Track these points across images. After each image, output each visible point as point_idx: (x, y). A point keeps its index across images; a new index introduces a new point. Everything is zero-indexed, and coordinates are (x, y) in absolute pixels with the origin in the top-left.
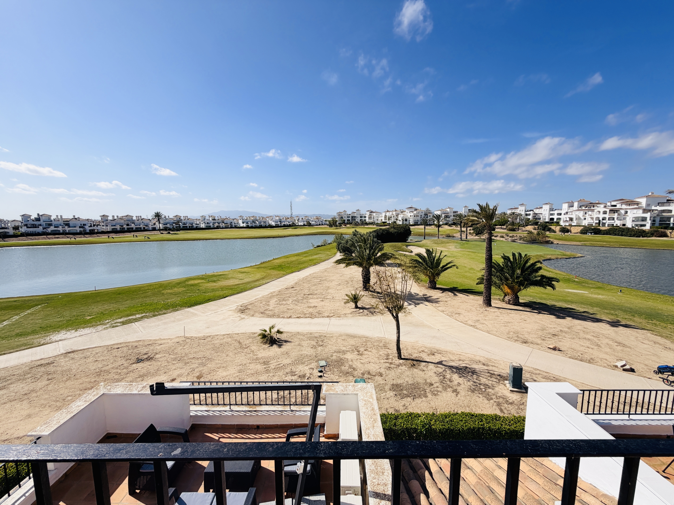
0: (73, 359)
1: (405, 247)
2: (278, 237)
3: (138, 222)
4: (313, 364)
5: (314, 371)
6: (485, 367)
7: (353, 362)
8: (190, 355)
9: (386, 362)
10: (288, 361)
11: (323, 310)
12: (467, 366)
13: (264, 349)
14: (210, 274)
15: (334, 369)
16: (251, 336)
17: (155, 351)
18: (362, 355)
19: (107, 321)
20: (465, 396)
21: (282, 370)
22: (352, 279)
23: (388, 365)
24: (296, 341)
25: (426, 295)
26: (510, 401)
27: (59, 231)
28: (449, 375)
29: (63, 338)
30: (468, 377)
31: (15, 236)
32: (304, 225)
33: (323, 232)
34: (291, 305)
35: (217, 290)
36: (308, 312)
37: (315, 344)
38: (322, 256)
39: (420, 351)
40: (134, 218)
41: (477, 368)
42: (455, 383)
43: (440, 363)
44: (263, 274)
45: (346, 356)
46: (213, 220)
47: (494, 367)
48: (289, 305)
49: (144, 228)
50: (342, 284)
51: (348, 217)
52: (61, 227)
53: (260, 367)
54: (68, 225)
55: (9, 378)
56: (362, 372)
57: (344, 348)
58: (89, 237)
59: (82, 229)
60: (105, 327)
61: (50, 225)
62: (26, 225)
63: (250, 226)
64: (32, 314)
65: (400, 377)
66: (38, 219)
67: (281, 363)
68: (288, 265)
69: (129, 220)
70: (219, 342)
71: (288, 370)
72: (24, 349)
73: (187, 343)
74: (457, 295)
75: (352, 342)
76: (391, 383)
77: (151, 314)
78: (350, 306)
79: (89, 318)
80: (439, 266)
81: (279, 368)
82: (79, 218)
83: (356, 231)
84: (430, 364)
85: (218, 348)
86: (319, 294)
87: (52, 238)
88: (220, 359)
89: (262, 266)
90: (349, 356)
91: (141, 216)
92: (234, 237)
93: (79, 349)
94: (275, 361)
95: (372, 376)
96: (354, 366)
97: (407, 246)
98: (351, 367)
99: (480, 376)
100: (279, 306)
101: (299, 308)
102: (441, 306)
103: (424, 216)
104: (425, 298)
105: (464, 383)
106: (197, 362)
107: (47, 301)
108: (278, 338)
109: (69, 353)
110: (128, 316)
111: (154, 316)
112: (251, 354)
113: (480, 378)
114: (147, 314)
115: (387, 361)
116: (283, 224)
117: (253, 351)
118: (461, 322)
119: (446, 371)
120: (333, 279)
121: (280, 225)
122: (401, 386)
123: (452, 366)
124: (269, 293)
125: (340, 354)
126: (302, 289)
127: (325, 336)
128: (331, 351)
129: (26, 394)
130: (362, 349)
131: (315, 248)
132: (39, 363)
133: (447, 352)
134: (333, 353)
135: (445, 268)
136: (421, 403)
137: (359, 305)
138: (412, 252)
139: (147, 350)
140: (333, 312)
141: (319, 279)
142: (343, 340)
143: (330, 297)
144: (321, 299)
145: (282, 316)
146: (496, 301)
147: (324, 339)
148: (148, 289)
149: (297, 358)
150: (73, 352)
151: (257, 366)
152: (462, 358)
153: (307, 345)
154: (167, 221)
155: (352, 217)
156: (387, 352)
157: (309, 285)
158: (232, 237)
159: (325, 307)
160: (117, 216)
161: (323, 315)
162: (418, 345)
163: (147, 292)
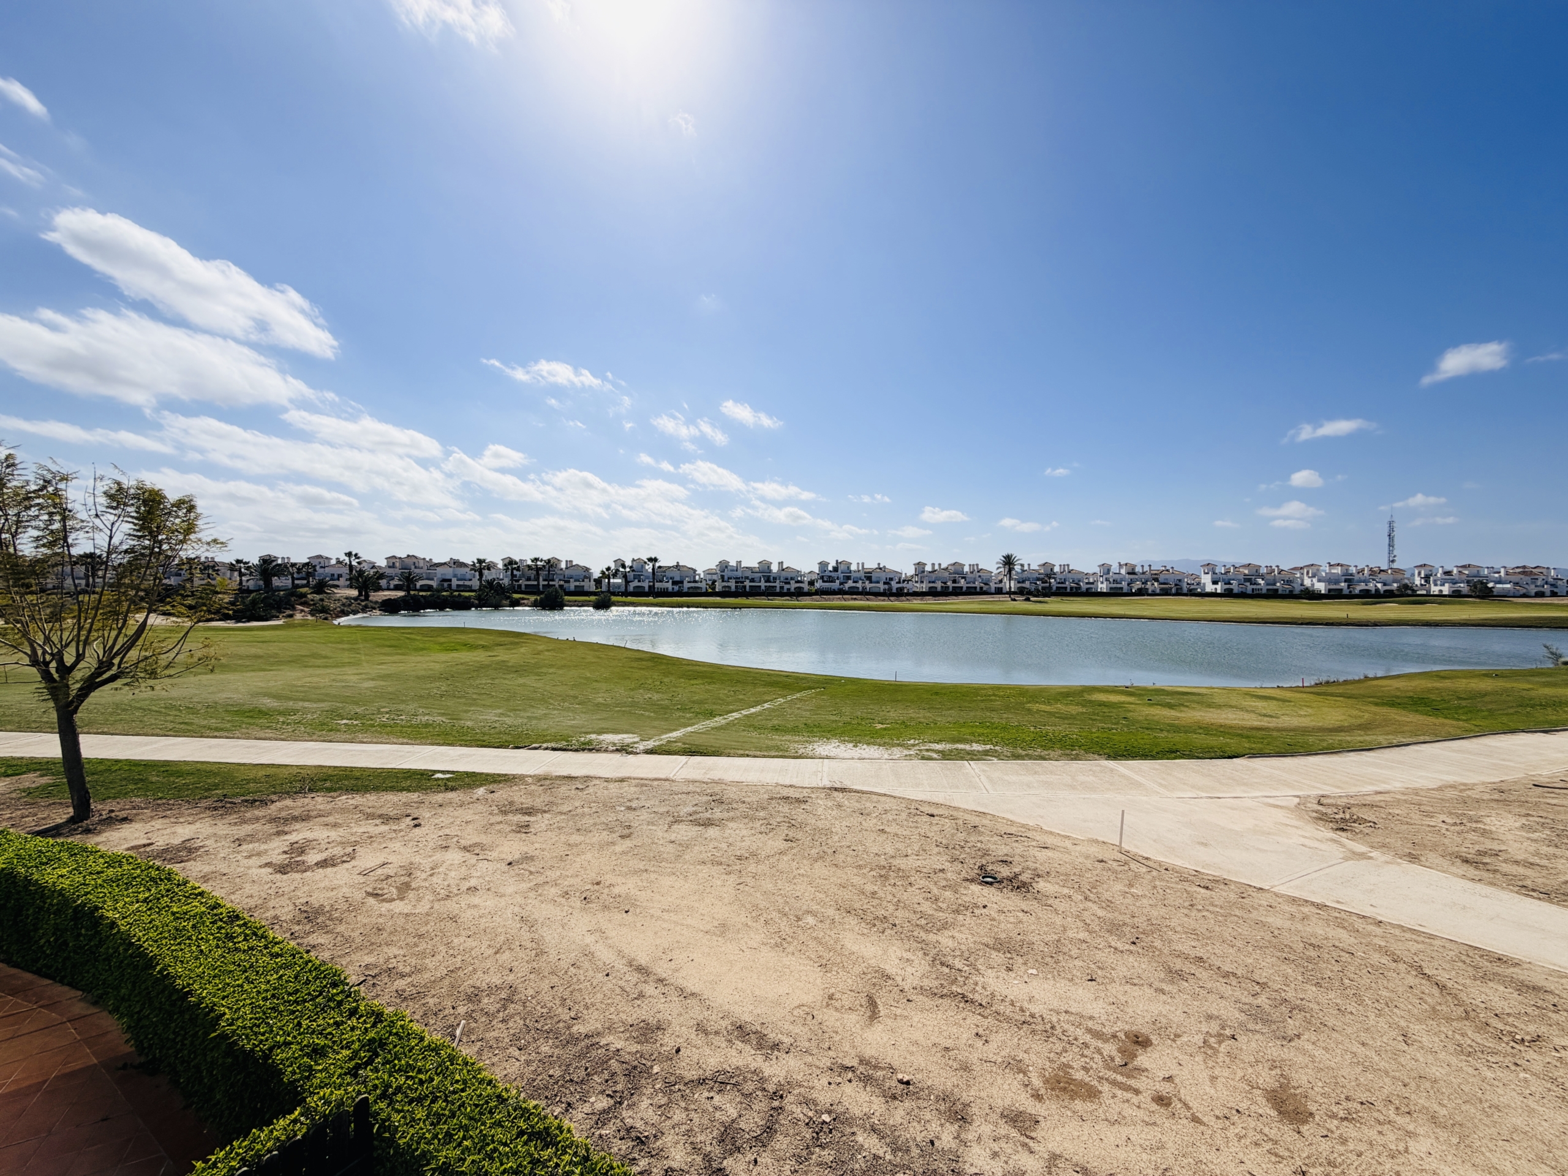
0: (839, 806)
2: (1345, 625)
3: (971, 575)
14: (1151, 687)
17: (1031, 865)
19: (912, 742)
27: (858, 588)
29: (832, 754)
31: (809, 594)
40: (966, 569)
49: (981, 588)
52: (860, 582)
54: (869, 579)
55: (734, 806)
58: (895, 600)
59: (886, 587)
60: (906, 752)
61: (849, 578)
62: (822, 578)
63: (1235, 591)
64: (800, 700)
66: (836, 569)
69: (957, 570)
70: (1291, 926)
72: (773, 757)
73: (1139, 876)
77: (1007, 751)
79: (880, 726)
85: (1312, 962)
87: (849, 600)
88: (1368, 1041)
89: (1334, 690)
91: (977, 565)
92: (1190, 615)
93: (854, 787)
106: (1226, 991)
107: (825, 685)
109: (836, 789)
110: (955, 741)
111: (1016, 757)
114: (997, 748)
116: (1359, 588)
121: (1346, 592)
132: (785, 792)
139: (1006, 850)
148: (994, 695)
150: (843, 790)
154: (1025, 575)
158: (1184, 616)
160: (940, 565)
163: (991, 701)
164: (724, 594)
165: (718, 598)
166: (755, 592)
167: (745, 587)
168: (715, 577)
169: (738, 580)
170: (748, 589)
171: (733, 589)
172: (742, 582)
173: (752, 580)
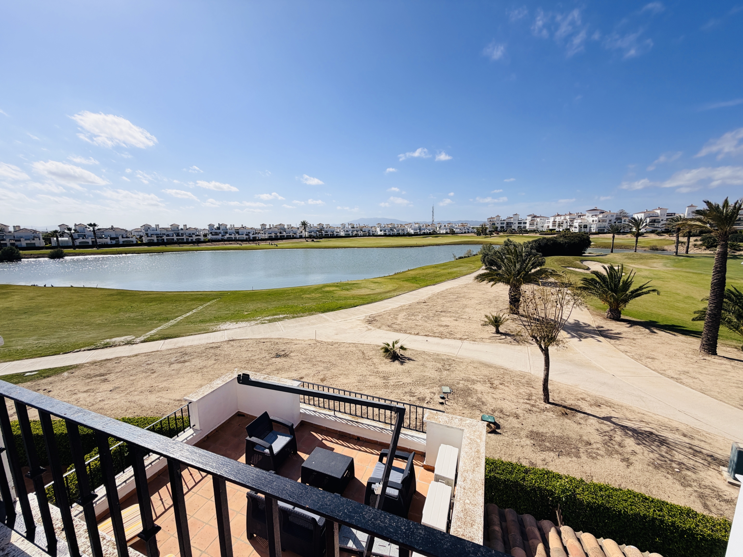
0: (232, 346)
1: (578, 262)
2: (416, 247)
3: (288, 230)
4: (435, 388)
5: (436, 396)
6: (687, 440)
7: (483, 394)
8: (318, 358)
9: (526, 403)
10: (408, 380)
11: (455, 330)
12: (654, 431)
13: (385, 363)
14: (345, 282)
15: (459, 398)
16: (374, 348)
17: (290, 350)
18: (495, 389)
19: (258, 318)
20: (642, 471)
21: (401, 389)
22: (497, 299)
23: (528, 406)
24: (420, 360)
25: (602, 327)
26: (726, 497)
27: (232, 238)
28: (620, 438)
29: (228, 328)
30: (652, 447)
31: (204, 242)
32: (447, 233)
33: (469, 241)
34: (420, 321)
35: (349, 298)
36: (437, 331)
37: (441, 367)
38: (463, 269)
39: (579, 398)
40: (286, 227)
41: (670, 437)
42: (629, 450)
43: (608, 419)
44: (395, 285)
45: (475, 387)
46: (352, 228)
47: (703, 443)
48: (418, 320)
49: (293, 236)
50: (483, 303)
51: (501, 223)
52: (233, 234)
53: (379, 381)
54: (238, 233)
55: (192, 354)
56: (492, 408)
57: (474, 378)
58: (252, 244)
59: (247, 237)
60: (256, 322)
61: (226, 233)
62: (211, 233)
63: (387, 234)
64: (210, 306)
65: (543, 424)
66: (218, 228)
67: (401, 380)
68: (423, 278)
69: (281, 227)
70: (345, 349)
71: (407, 389)
72: (203, 333)
73: (317, 346)
74: (655, 333)
75: (486, 371)
76: (530, 430)
77: (291, 316)
78: (489, 330)
79: (246, 313)
80: (627, 291)
81: (398, 386)
82: (245, 227)
83: (508, 240)
84: (591, 417)
85: (343, 355)
86: (453, 313)
87: (227, 244)
88: (343, 366)
89: (396, 277)
90: (479, 387)
91: (291, 225)
92: (371, 245)
93: (237, 338)
94: (395, 378)
95: (505, 416)
96: (483, 400)
97: (582, 261)
98: (479, 399)
99: (673, 450)
100: (407, 320)
101: (428, 325)
102: (623, 345)
103: (615, 221)
104: (600, 331)
105: (643, 453)
106: (323, 365)
107: (221, 297)
108: (401, 355)
109: (230, 341)
110: (274, 315)
111: (294, 317)
112: (373, 366)
113: (674, 452)
114: (288, 315)
115: (528, 402)
116: (423, 231)
117: (374, 364)
118: (654, 370)
119: (615, 431)
120: (472, 296)
121: (419, 233)
122: (542, 436)
123: (627, 427)
124: (400, 306)
125: (468, 382)
126: (435, 304)
127: (454, 360)
128: (458, 377)
129: (200, 369)
130: (496, 382)
131: (457, 259)
132: (211, 345)
133: (622, 406)
134: (459, 380)
135: (637, 293)
136: (569, 463)
137: (502, 329)
138: (588, 269)
139: (284, 347)
140: (467, 334)
141: (456, 295)
142: (474, 367)
143: (466, 317)
144: (455, 319)
145: (409, 331)
146: (729, 349)
147: (452, 363)
148: (291, 293)
149: (418, 379)
150: (233, 340)
151: (377, 379)
152: (646, 419)
153: (431, 367)
154: (312, 229)
155: (507, 223)
156: (530, 391)
157: (443, 301)
158: (369, 246)
159: (459, 328)
160: (273, 225)
161: (455, 337)
162: (577, 389)
163: (290, 295)
164: (150, 244)
165: (146, 247)
166: (171, 242)
167: (163, 239)
168: (141, 234)
169: (158, 236)
170: (165, 241)
171: (156, 241)
172: (161, 237)
173: (168, 235)
